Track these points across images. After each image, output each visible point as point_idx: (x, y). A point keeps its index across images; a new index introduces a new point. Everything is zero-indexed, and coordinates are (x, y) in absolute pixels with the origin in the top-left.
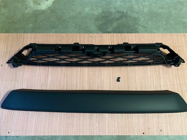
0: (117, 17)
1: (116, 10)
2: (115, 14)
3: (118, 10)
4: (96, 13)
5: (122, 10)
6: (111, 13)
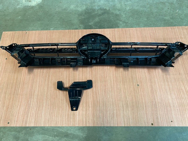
0: (100, 13)
3: (101, 8)
5: (105, 8)
6: (94, 10)
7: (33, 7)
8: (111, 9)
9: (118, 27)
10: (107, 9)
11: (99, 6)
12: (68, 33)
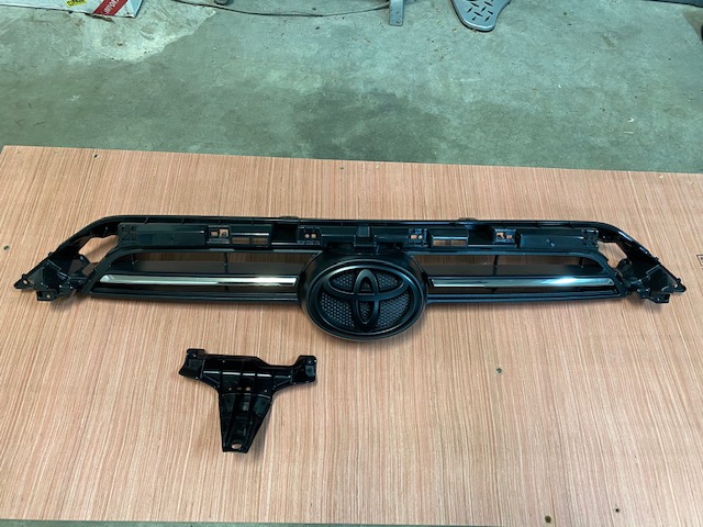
0: (372, 107)
1: (370, 87)
2: (364, 97)
3: (376, 89)
4: (302, 88)
5: (389, 91)
6: (351, 95)
7: (128, 67)
8: (410, 97)
9: (434, 159)
10: (398, 95)
11: (370, 81)
12: (255, 166)
